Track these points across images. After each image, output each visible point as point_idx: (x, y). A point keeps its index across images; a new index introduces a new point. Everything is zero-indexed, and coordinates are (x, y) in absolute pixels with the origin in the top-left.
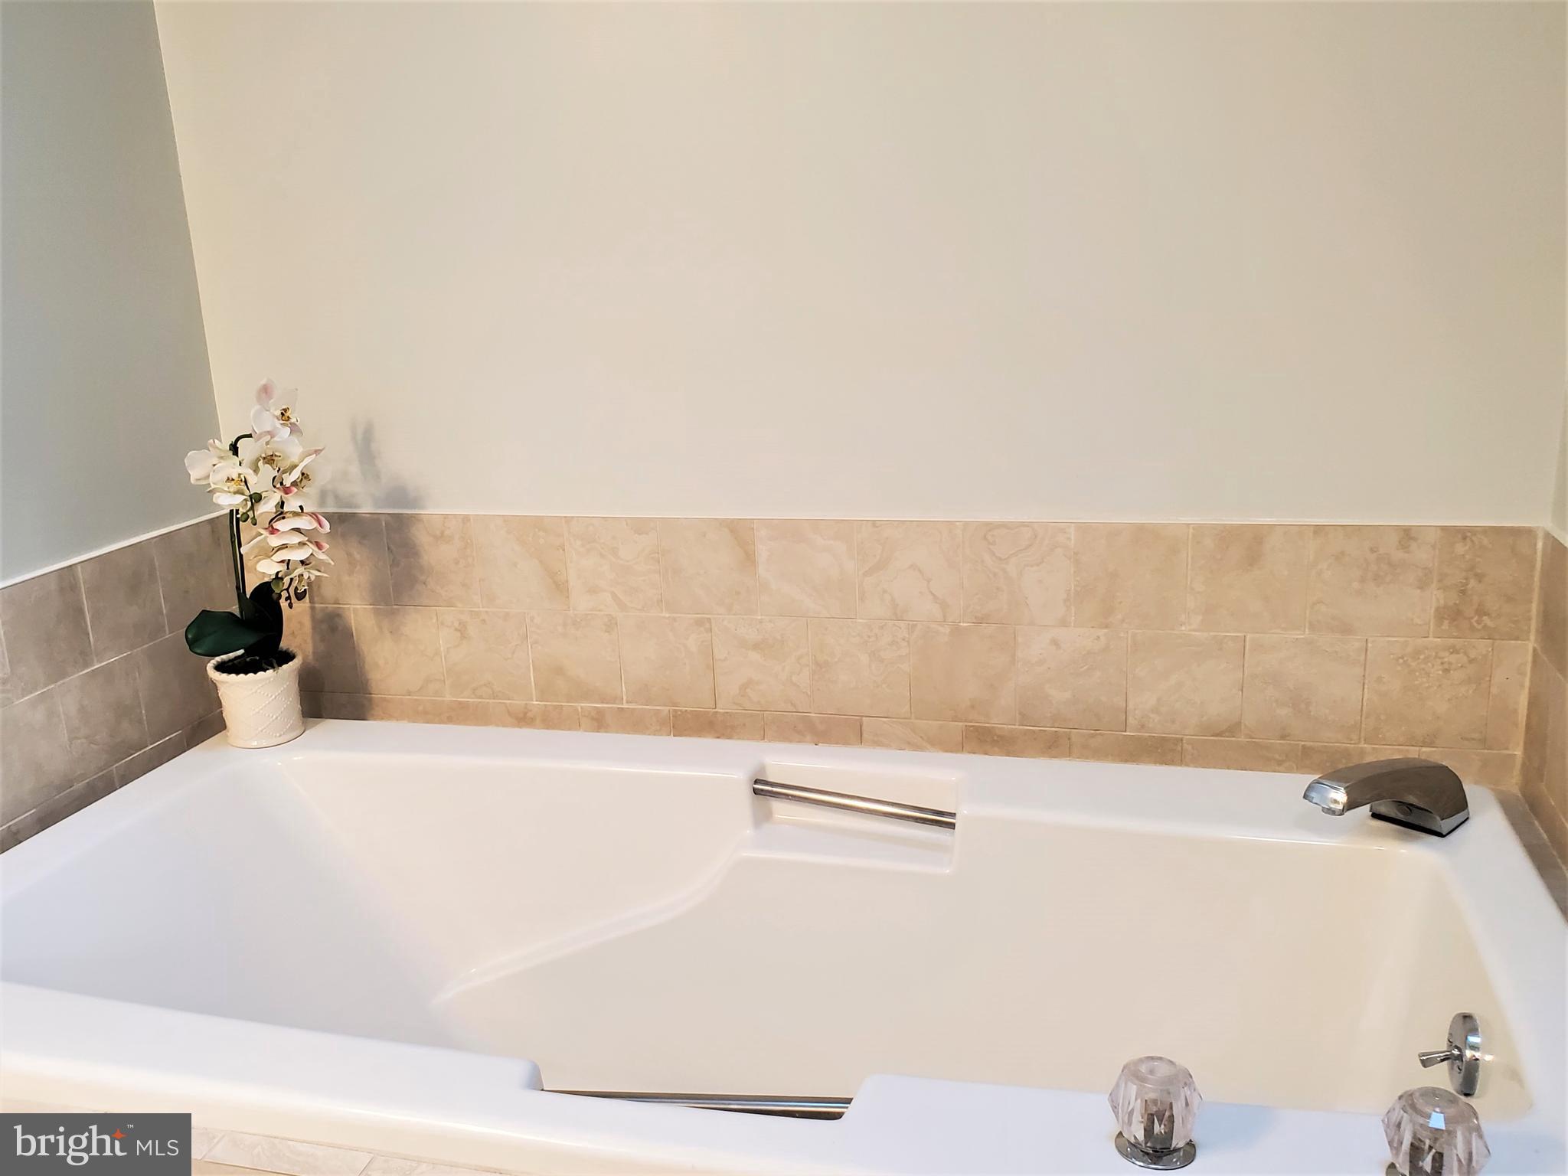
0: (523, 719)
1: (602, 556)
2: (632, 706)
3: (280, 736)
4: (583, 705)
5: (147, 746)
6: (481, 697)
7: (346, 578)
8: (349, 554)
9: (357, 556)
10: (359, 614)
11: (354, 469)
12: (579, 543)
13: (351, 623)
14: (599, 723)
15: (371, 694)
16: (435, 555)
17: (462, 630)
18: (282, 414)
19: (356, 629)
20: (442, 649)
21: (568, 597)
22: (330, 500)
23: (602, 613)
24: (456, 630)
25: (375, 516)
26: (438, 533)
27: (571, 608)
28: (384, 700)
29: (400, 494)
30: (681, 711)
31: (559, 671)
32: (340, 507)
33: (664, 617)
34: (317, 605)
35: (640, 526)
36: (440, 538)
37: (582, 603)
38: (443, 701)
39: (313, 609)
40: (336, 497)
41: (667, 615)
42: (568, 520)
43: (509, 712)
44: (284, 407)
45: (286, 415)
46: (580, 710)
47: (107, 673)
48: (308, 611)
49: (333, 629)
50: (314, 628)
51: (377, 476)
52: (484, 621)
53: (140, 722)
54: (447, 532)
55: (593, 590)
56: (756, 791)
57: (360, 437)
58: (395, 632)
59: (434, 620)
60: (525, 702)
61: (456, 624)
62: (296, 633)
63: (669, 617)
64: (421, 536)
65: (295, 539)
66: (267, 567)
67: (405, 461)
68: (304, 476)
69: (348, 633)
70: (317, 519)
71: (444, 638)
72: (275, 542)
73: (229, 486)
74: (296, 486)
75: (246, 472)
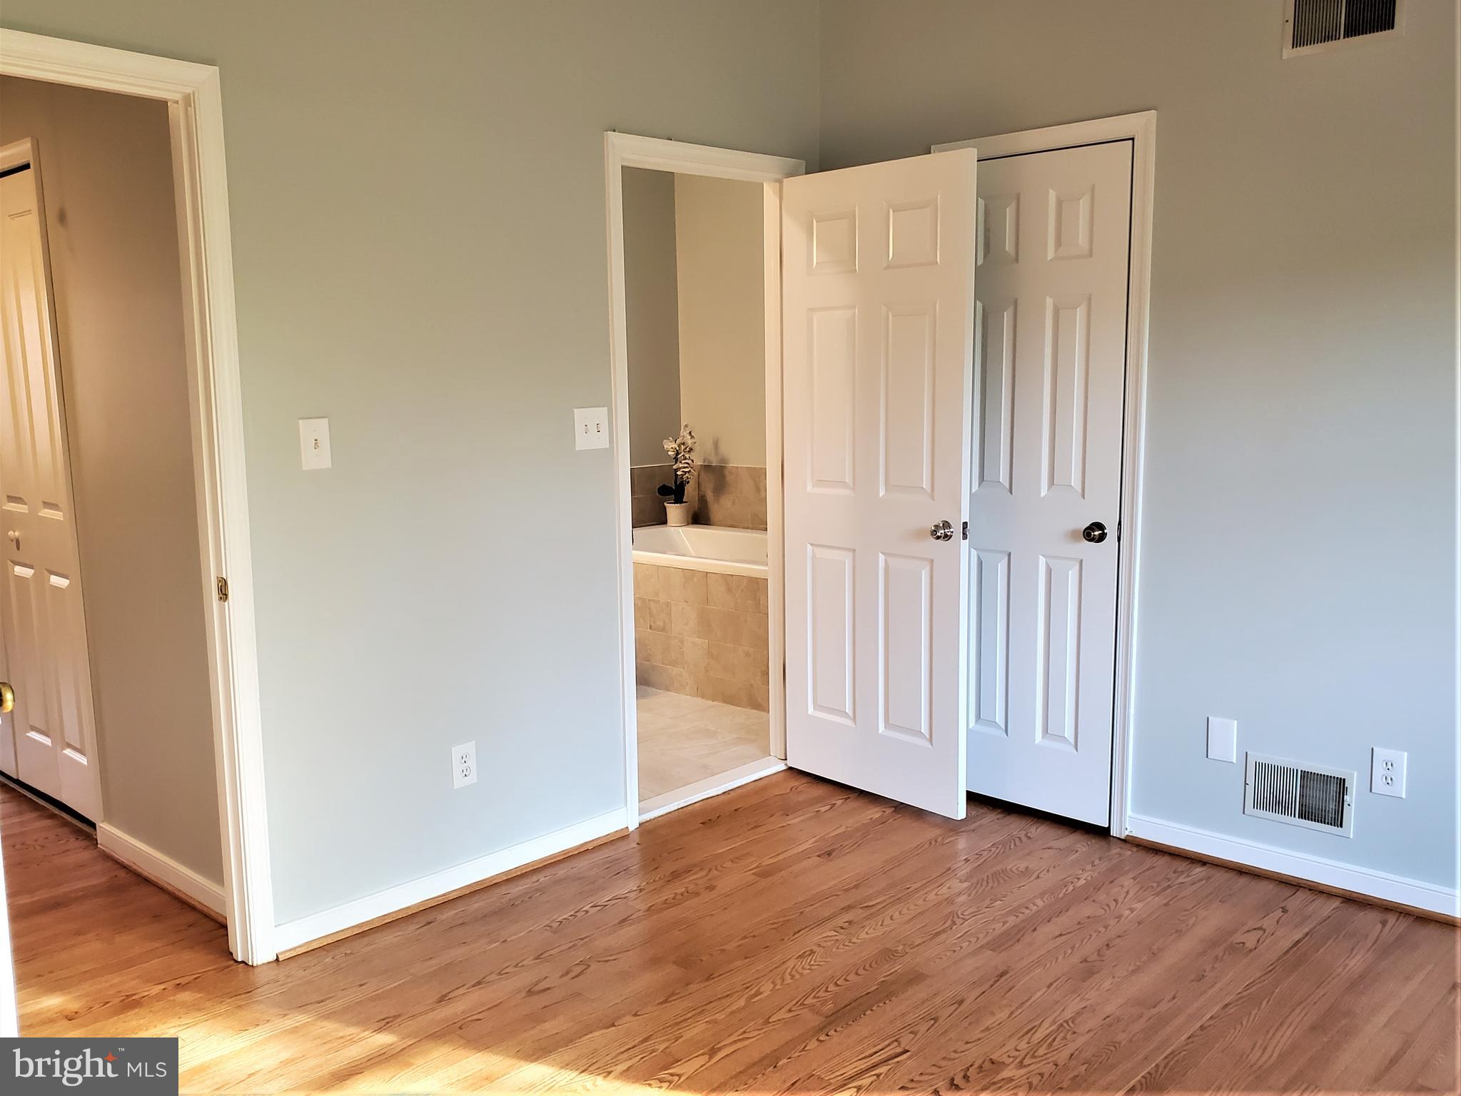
3: (679, 524)
5: (647, 523)
6: (737, 523)
7: (707, 484)
9: (710, 478)
10: (710, 496)
11: (713, 452)
13: (707, 497)
15: (712, 518)
16: (729, 478)
17: (734, 503)
19: (708, 501)
20: (729, 507)
21: (760, 492)
22: (706, 461)
25: (716, 466)
28: (713, 521)
29: (724, 460)
31: (756, 515)
32: (709, 463)
34: (700, 493)
36: (731, 473)
40: (708, 460)
44: (690, 431)
45: (690, 433)
48: (698, 494)
50: (699, 499)
51: (718, 454)
52: (739, 500)
54: (733, 471)
57: (715, 442)
58: (717, 502)
59: (728, 498)
60: (747, 525)
61: (733, 500)
64: (727, 473)
65: (686, 465)
66: (679, 473)
67: (725, 449)
68: (691, 449)
69: (706, 502)
70: (693, 461)
71: (729, 504)
72: (681, 466)
73: (672, 450)
74: (689, 451)
75: (676, 446)
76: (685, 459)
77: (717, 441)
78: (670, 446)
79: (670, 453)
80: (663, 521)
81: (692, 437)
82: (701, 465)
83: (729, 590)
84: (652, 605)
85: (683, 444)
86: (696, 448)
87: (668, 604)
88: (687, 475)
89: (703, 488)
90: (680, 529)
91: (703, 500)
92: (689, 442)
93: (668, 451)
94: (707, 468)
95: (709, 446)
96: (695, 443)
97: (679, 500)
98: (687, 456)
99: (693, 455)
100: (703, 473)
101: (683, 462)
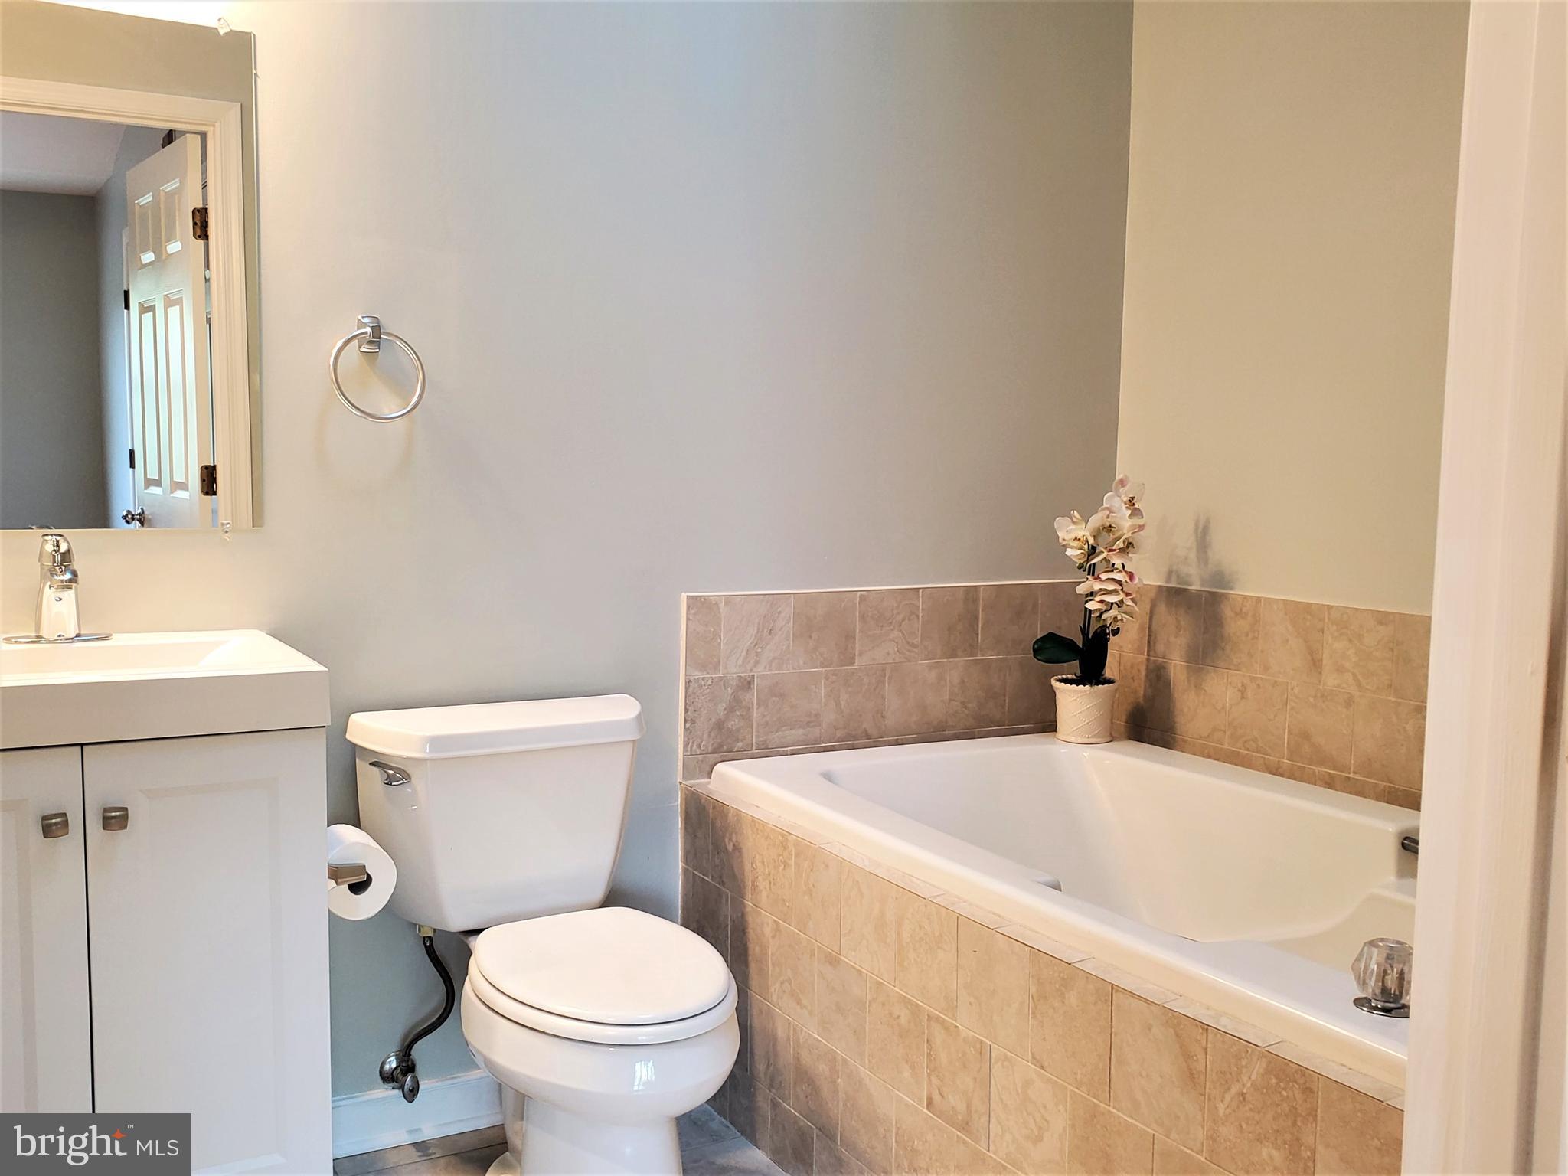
0: (1276, 771)
1: (1350, 641)
2: (1357, 777)
3: (1088, 737)
4: (1320, 769)
5: (1004, 725)
6: (1248, 750)
7: (1172, 639)
8: (1178, 621)
9: (1183, 623)
10: (1177, 668)
11: (1193, 555)
12: (1335, 627)
13: (1170, 672)
14: (1330, 783)
15: (1175, 734)
16: (1234, 627)
17: (1243, 691)
18: (1130, 501)
19: (1174, 682)
20: (1227, 705)
21: (1320, 673)
22: (1174, 578)
23: (1343, 690)
24: (1239, 690)
25: (1200, 593)
26: (1238, 610)
27: (1322, 684)
28: (1184, 741)
29: (1221, 579)
30: (1394, 788)
31: (1306, 736)
32: (1179, 584)
33: (1390, 701)
34: (1152, 658)
35: (1383, 618)
36: (1239, 614)
37: (1331, 680)
38: (1222, 748)
39: (1148, 660)
40: (1178, 576)
41: (1393, 699)
42: (1330, 607)
43: (1265, 764)
44: (1131, 496)
45: (1133, 502)
46: (1317, 773)
47: (986, 666)
48: (1145, 661)
49: (1159, 677)
50: (1147, 676)
51: (1206, 563)
52: (1258, 685)
53: (1003, 707)
54: (1244, 610)
55: (1340, 670)
56: (1403, 845)
57: (1200, 530)
58: (1198, 686)
59: (1225, 681)
60: (1277, 760)
61: (1240, 685)
62: (1135, 678)
63: (1396, 701)
64: (1227, 612)
65: (1111, 587)
66: (1092, 606)
67: (1226, 551)
68: (1129, 545)
69: (1168, 684)
70: (1131, 576)
71: (1230, 696)
72: (1097, 586)
73: (1076, 544)
74: (1122, 550)
75: (1088, 534)
76: (1112, 568)
77: (1206, 530)
78: (1073, 533)
79: (1069, 552)
80: (1045, 723)
81: (1136, 513)
82: (1160, 587)
83: (1191, 1078)
84: (939, 1035)
85: (1109, 529)
86: (1147, 540)
87: (982, 1051)
88: (1113, 612)
89: (1160, 648)
90: (1087, 753)
91: (1158, 677)
92: (1125, 523)
93: (1065, 546)
94: (1175, 596)
95: (1184, 541)
96: (1141, 527)
97: (1092, 673)
98: (1117, 561)
99: (1133, 562)
100: (1162, 608)
101: (1104, 576)
